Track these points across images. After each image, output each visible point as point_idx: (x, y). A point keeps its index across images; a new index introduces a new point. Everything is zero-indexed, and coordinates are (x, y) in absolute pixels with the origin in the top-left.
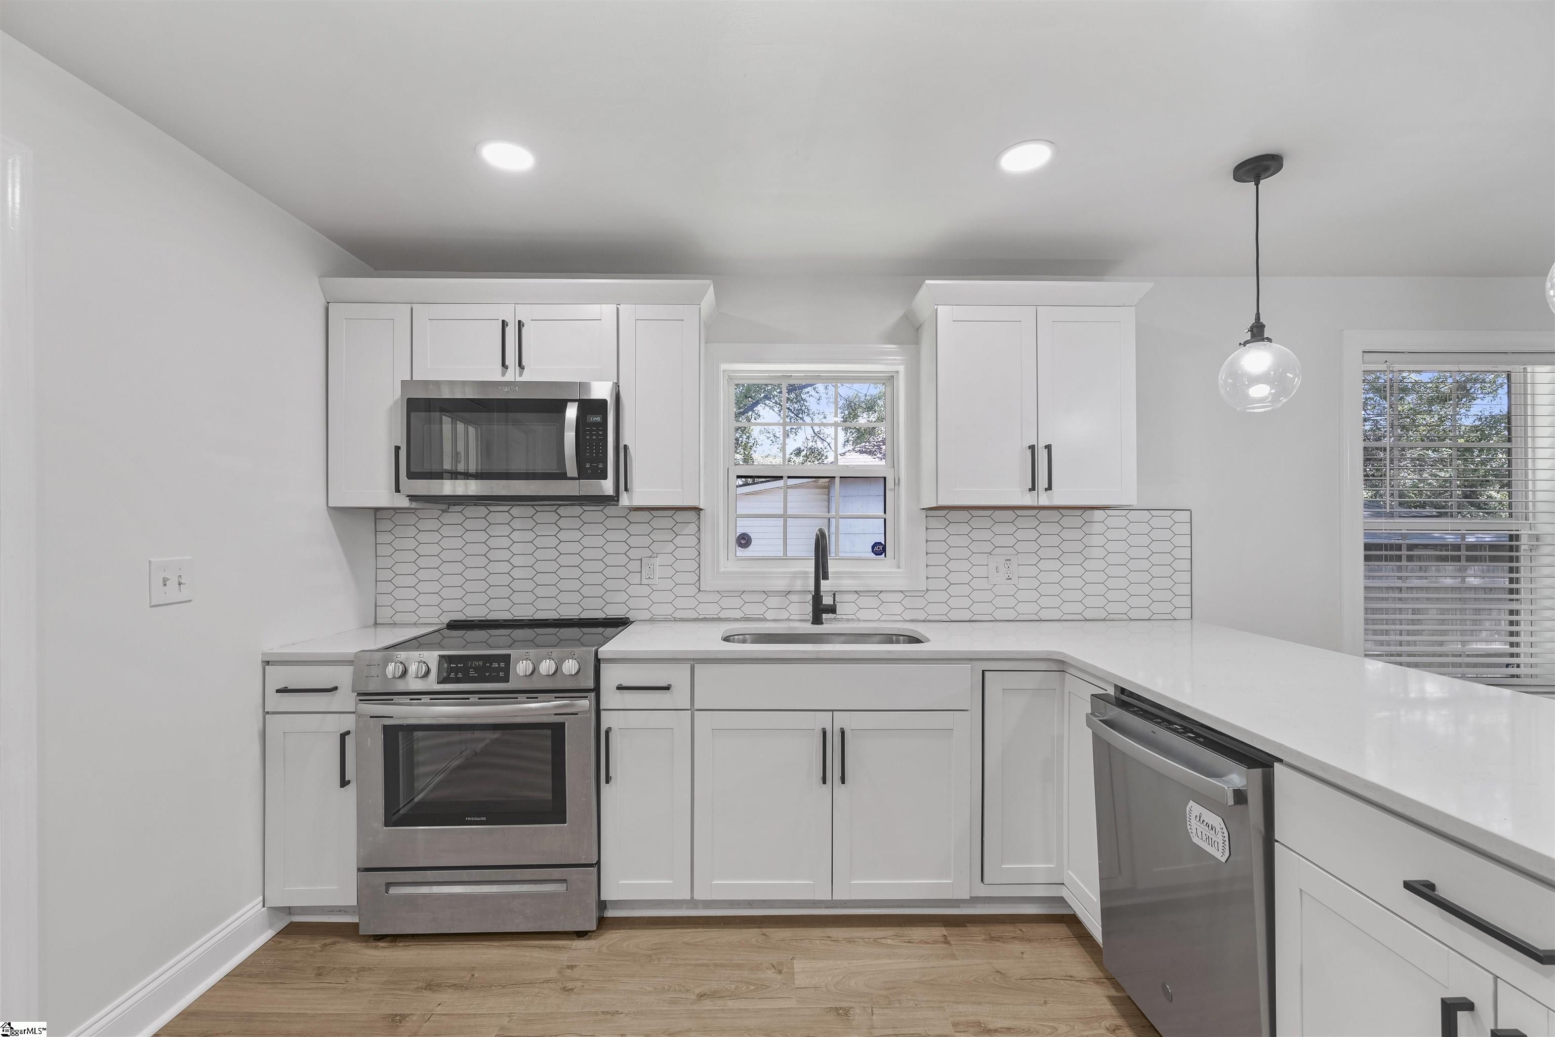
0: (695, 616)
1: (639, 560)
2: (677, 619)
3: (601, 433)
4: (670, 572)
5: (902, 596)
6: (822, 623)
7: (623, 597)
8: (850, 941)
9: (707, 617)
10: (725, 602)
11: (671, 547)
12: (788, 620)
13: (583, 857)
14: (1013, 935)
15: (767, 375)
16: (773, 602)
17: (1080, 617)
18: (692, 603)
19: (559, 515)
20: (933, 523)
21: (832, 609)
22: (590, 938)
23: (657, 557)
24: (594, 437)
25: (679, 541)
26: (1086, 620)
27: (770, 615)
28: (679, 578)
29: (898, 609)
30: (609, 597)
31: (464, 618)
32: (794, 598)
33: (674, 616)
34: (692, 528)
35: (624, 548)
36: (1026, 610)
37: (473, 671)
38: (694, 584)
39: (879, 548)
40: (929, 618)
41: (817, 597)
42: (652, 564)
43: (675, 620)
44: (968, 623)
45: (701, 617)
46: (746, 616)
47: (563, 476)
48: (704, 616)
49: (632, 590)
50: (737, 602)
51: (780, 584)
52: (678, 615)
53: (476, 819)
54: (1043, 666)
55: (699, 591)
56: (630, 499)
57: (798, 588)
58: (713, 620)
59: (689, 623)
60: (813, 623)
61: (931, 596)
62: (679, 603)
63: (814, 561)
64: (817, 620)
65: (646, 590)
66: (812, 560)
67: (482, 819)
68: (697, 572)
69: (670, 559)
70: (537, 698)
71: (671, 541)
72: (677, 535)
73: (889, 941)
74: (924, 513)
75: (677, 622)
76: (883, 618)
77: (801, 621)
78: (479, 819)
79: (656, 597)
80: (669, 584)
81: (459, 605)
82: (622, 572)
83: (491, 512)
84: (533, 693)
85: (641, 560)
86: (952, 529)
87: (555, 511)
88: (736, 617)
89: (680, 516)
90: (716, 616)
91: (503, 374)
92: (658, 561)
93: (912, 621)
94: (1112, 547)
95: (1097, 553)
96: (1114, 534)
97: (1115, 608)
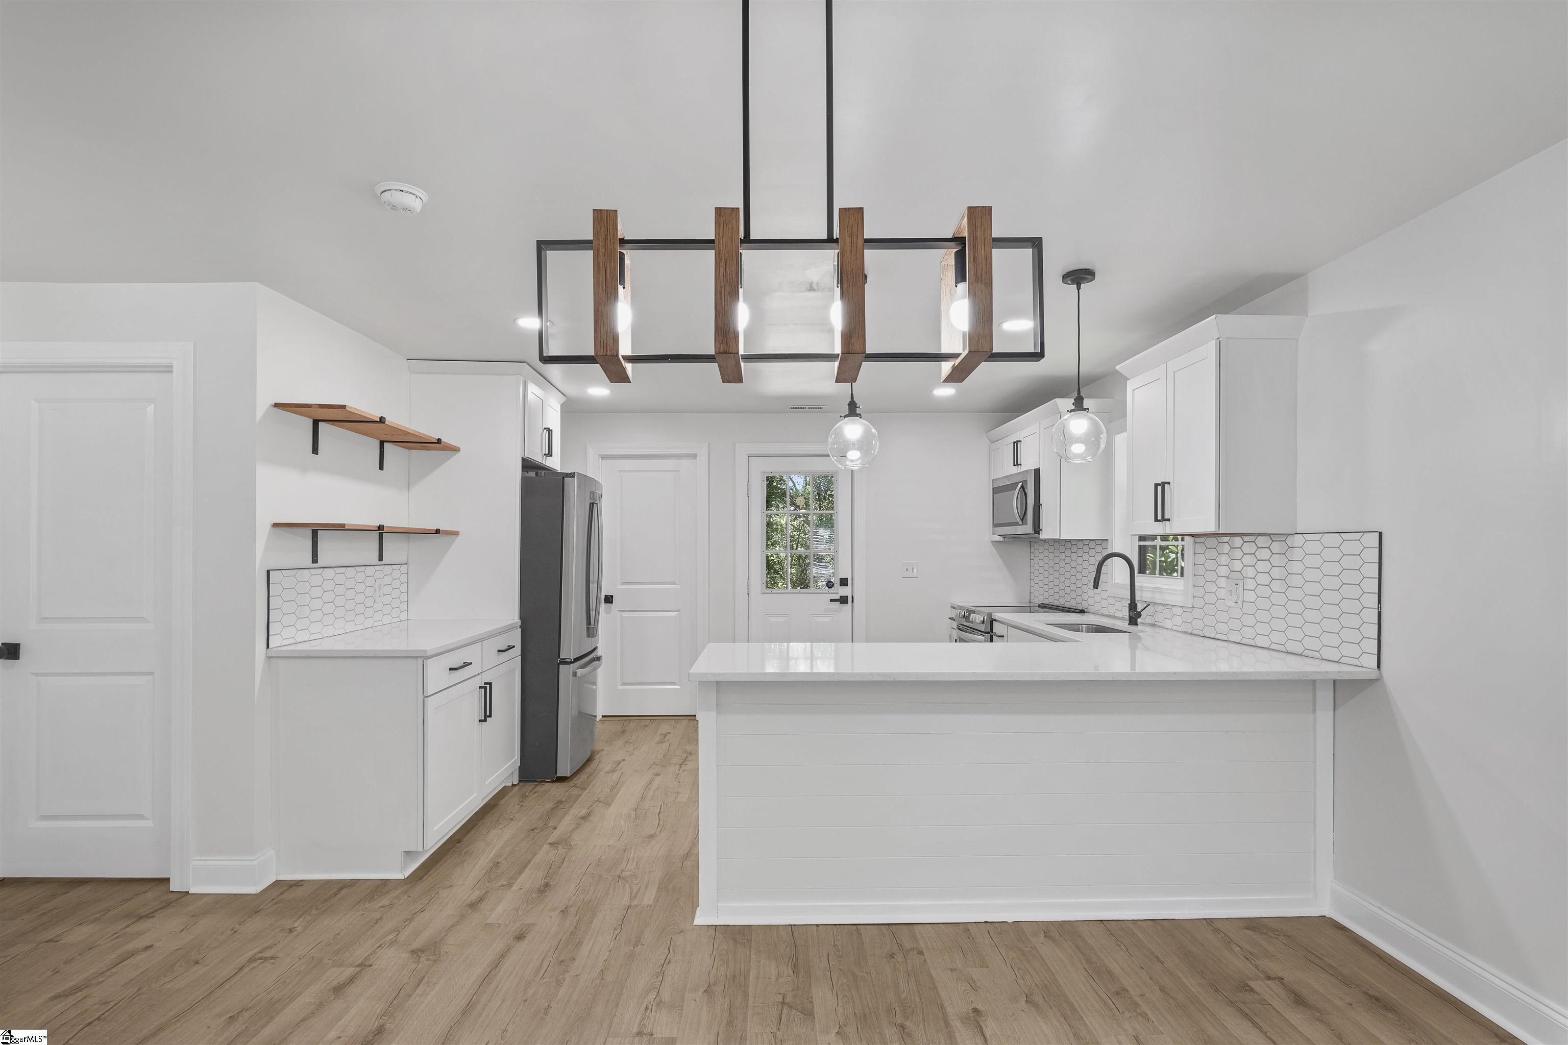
5: (1181, 610)
20: (1198, 548)
29: (1180, 621)
41: (1132, 604)
74: (1191, 540)
86: (1208, 554)
94: (1309, 574)
95: (1296, 581)
96: (1310, 561)
97: (1310, 643)
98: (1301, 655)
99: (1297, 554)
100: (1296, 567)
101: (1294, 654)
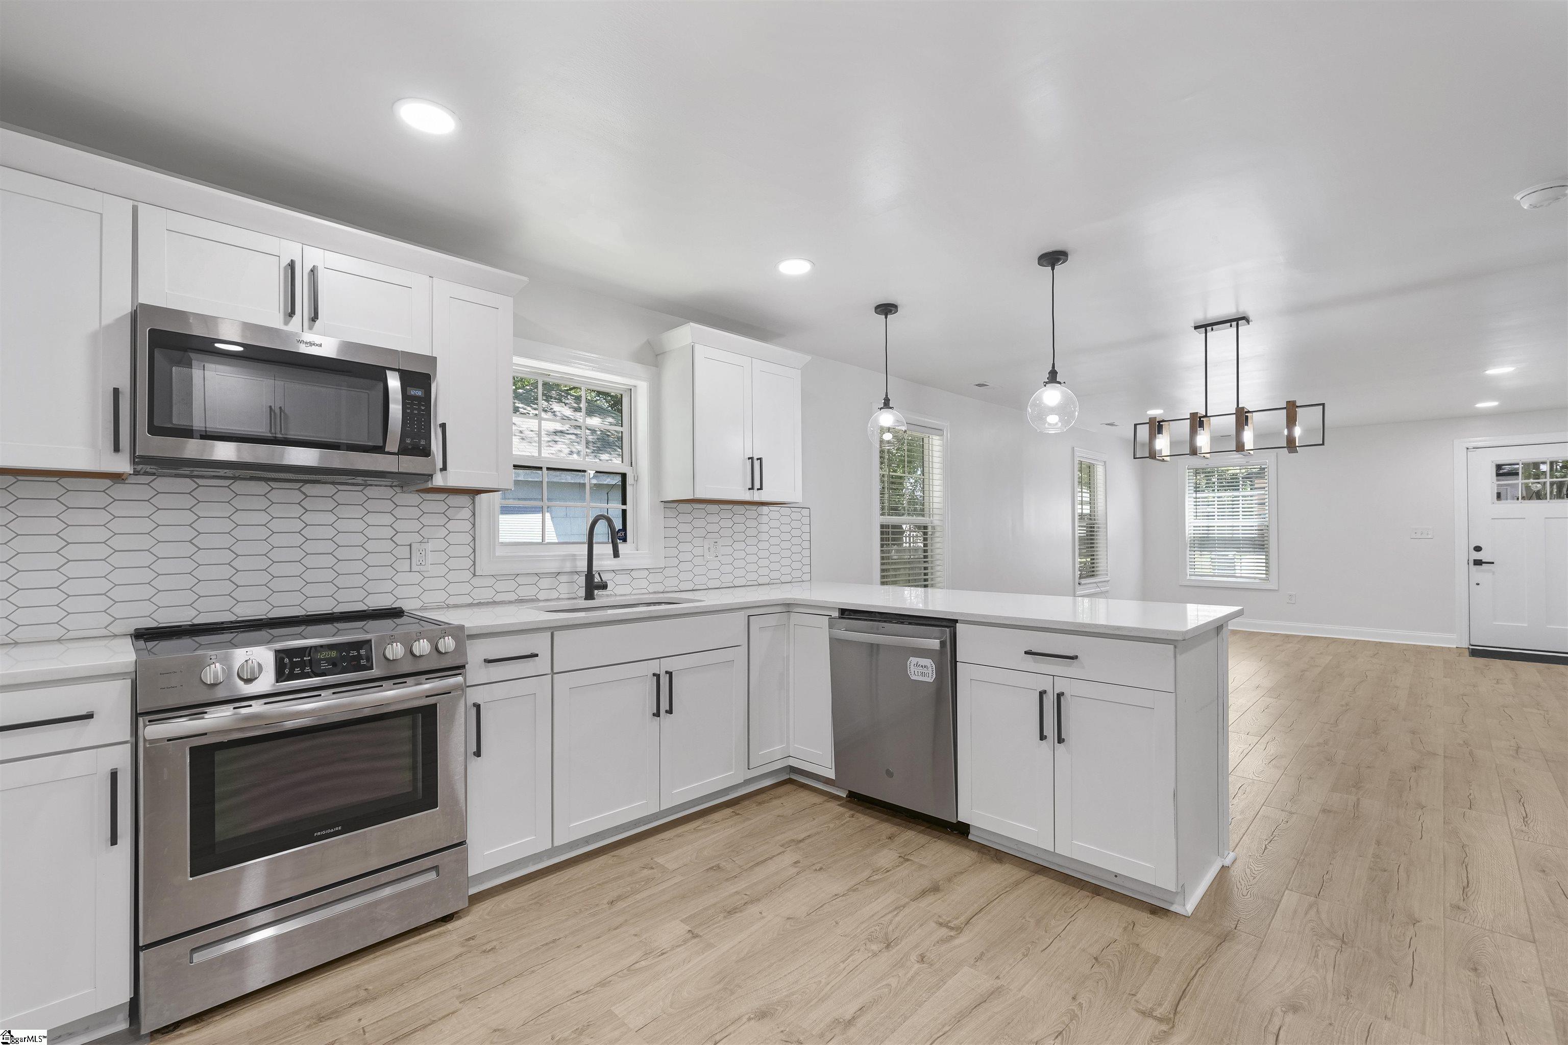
0: (470, 601)
1: (409, 545)
2: (450, 606)
3: (423, 408)
4: (443, 557)
5: (646, 572)
6: (594, 599)
7: (389, 586)
8: (679, 836)
9: (482, 601)
10: (500, 586)
11: (443, 532)
12: (558, 599)
13: (455, 837)
14: (769, 798)
15: (529, 370)
16: (545, 583)
17: (756, 583)
18: (466, 588)
19: (304, 494)
20: (670, 513)
21: (604, 586)
22: (460, 918)
23: (428, 542)
24: (416, 412)
25: (451, 525)
26: (760, 585)
27: (541, 596)
28: (452, 564)
29: (644, 584)
30: (370, 587)
31: (154, 625)
32: (563, 578)
33: (447, 602)
34: (466, 513)
35: (389, 532)
36: (727, 579)
37: (325, 663)
38: (468, 569)
39: (621, 534)
40: (667, 589)
41: (589, 575)
42: (424, 550)
43: (448, 607)
44: (691, 592)
45: (475, 602)
46: (520, 598)
47: (379, 449)
48: (479, 601)
49: (399, 579)
50: (512, 585)
51: (553, 567)
52: (452, 601)
53: (329, 831)
54: (778, 609)
55: (474, 575)
56: (445, 479)
57: (568, 570)
58: (488, 604)
59: (463, 608)
60: (586, 599)
61: (667, 572)
62: (452, 589)
63: (587, 545)
64: (589, 596)
65: (416, 578)
66: (585, 545)
67: (337, 829)
68: (472, 557)
69: (442, 545)
70: (406, 682)
71: (444, 526)
72: (450, 520)
73: (704, 827)
74: (662, 505)
75: (450, 609)
76: (635, 592)
77: (569, 599)
78: (332, 830)
79: (426, 584)
80: (443, 570)
81: (148, 608)
82: (388, 559)
83: (200, 486)
84: (398, 678)
85: (410, 545)
86: (681, 518)
87: (299, 489)
88: (511, 600)
89: (454, 500)
90: (492, 600)
91: (286, 323)
92: (430, 546)
93: (655, 593)
94: (772, 533)
95: (765, 537)
96: (774, 524)
97: (774, 575)
98: (769, 584)
99: (765, 519)
100: (764, 528)
101: (764, 584)
